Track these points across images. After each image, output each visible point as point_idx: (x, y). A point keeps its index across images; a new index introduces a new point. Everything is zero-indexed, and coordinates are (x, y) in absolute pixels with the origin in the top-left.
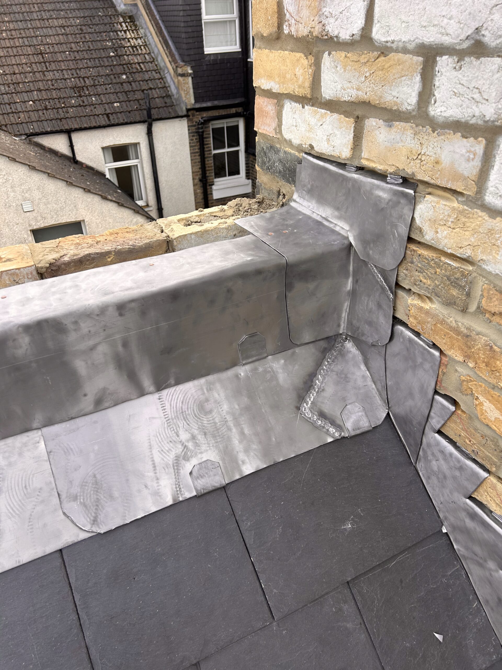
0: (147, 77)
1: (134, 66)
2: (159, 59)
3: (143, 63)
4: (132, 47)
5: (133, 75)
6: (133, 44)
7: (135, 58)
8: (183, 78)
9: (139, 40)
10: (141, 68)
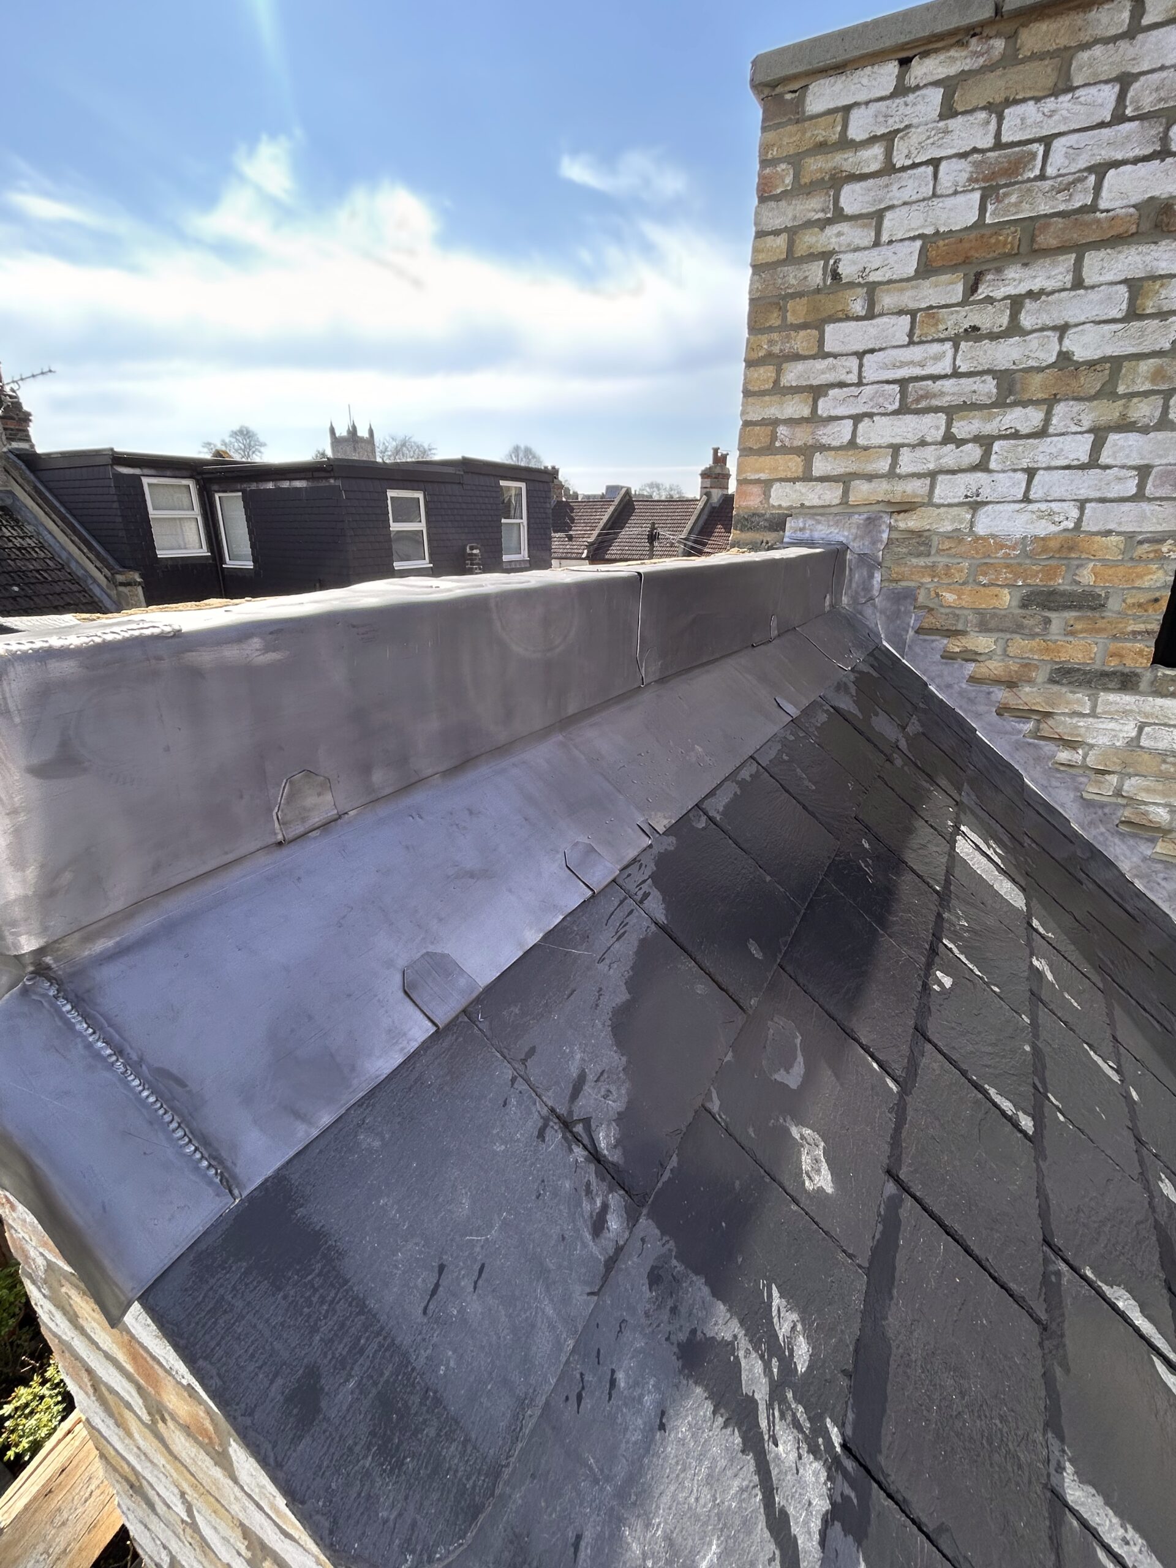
0: (58, 589)
1: (30, 574)
2: (73, 565)
3: (45, 571)
4: (19, 549)
5: (32, 587)
6: (18, 545)
7: (28, 564)
8: (129, 588)
9: (28, 540)
10: (45, 578)
